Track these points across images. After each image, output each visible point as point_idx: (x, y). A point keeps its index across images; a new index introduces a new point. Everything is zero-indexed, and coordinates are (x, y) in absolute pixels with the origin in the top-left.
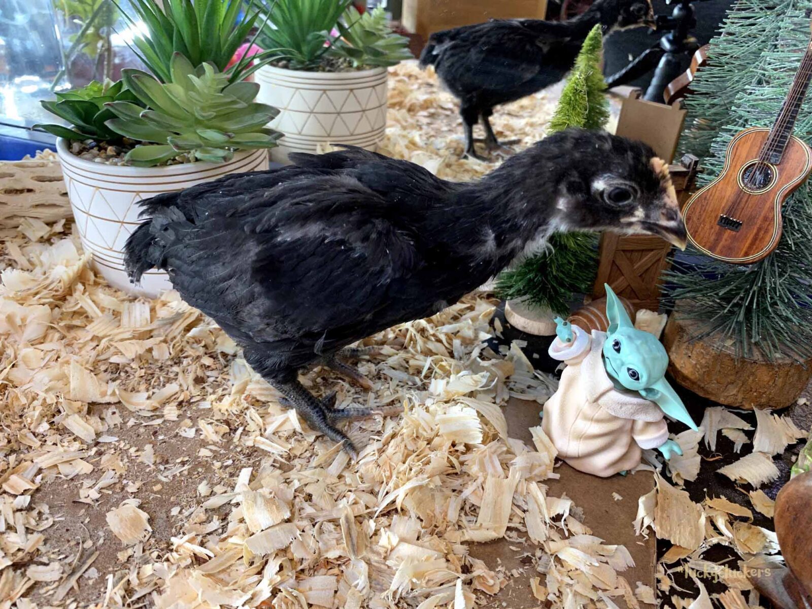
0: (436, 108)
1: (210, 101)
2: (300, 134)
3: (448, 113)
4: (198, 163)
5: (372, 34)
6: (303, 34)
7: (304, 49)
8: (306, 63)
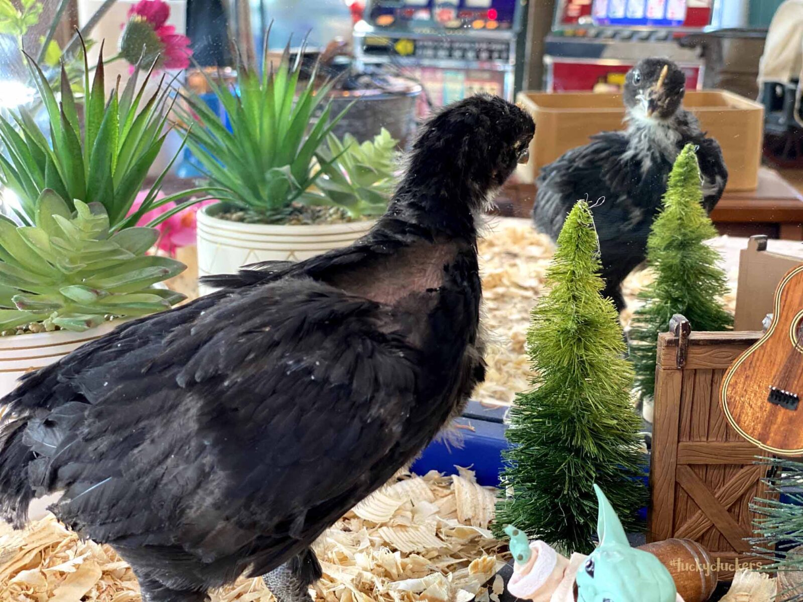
0: (508, 287)
1: (83, 251)
3: (529, 294)
4: (57, 333)
5: (368, 171)
6: (262, 173)
7: (265, 193)
8: (268, 213)
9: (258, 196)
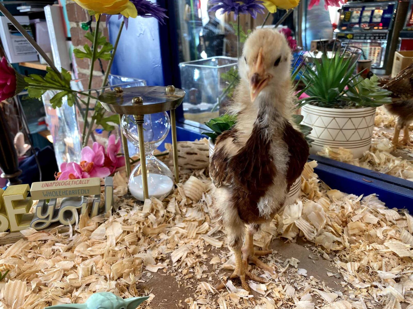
2: (318, 138)
5: (367, 90)
6: (327, 90)
7: (327, 97)
8: (327, 103)
9: (324, 98)
